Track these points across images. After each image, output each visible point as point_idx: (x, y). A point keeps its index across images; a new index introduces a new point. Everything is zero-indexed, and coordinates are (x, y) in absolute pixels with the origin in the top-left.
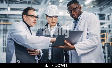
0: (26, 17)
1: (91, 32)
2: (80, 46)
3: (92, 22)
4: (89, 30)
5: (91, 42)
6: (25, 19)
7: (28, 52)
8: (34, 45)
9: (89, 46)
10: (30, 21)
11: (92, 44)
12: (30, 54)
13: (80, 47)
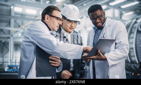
0: (49, 19)
1: (121, 42)
2: (111, 56)
3: (121, 31)
4: (119, 39)
5: (122, 52)
6: (47, 21)
7: (50, 61)
8: (66, 53)
9: (120, 57)
10: (54, 24)
11: (124, 55)
12: (51, 64)
13: (111, 58)
